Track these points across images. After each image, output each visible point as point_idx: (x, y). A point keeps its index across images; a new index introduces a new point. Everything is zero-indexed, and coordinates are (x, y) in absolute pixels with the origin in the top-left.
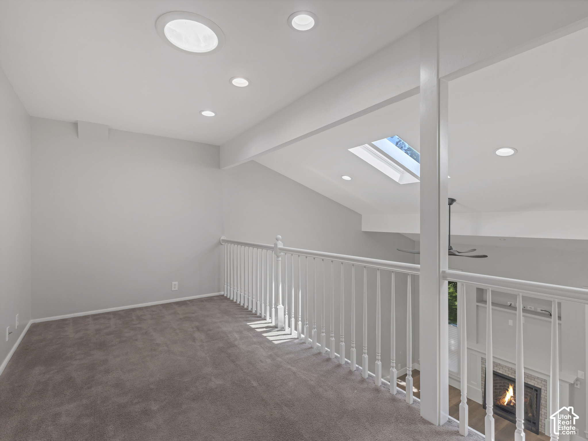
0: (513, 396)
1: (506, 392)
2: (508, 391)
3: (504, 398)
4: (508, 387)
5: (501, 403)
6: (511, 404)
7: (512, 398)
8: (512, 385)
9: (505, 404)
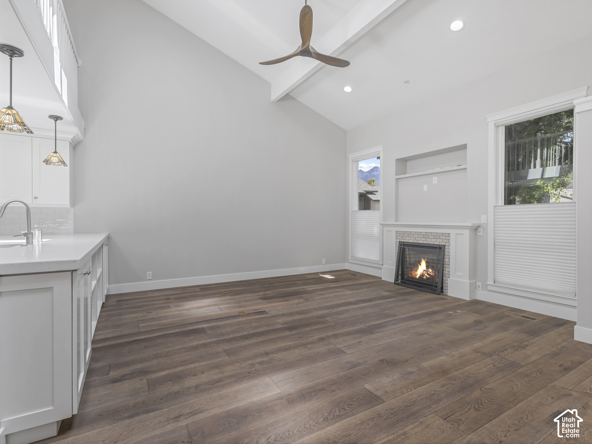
0: (425, 269)
1: (418, 266)
2: (420, 264)
3: (416, 271)
4: (421, 261)
5: (413, 275)
6: (424, 278)
7: (425, 272)
8: (424, 259)
9: (418, 277)
